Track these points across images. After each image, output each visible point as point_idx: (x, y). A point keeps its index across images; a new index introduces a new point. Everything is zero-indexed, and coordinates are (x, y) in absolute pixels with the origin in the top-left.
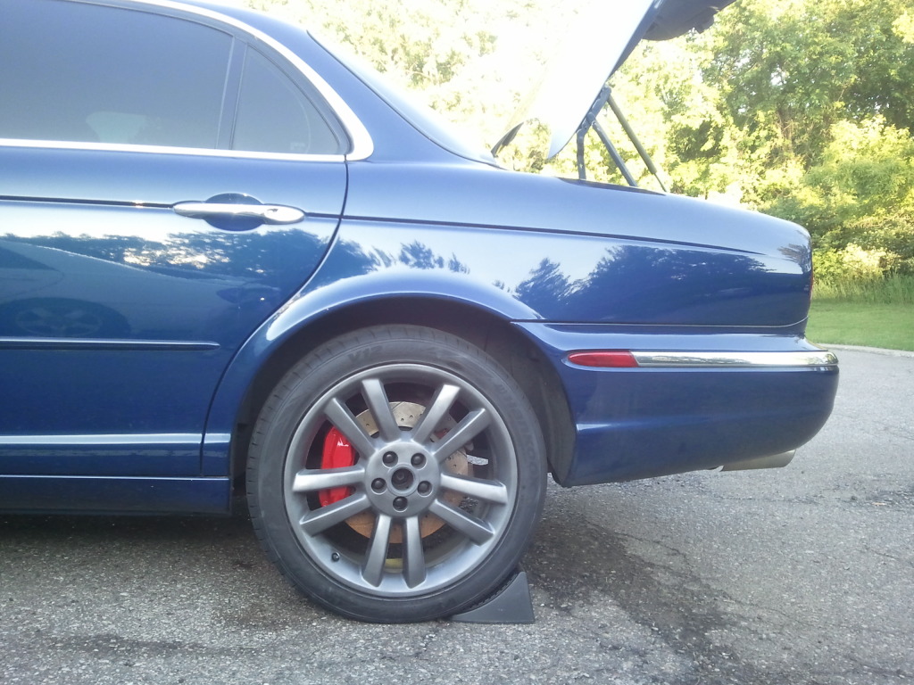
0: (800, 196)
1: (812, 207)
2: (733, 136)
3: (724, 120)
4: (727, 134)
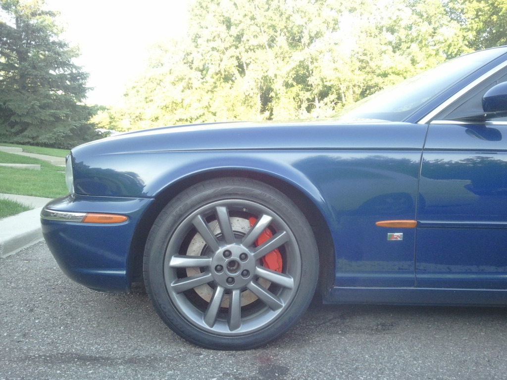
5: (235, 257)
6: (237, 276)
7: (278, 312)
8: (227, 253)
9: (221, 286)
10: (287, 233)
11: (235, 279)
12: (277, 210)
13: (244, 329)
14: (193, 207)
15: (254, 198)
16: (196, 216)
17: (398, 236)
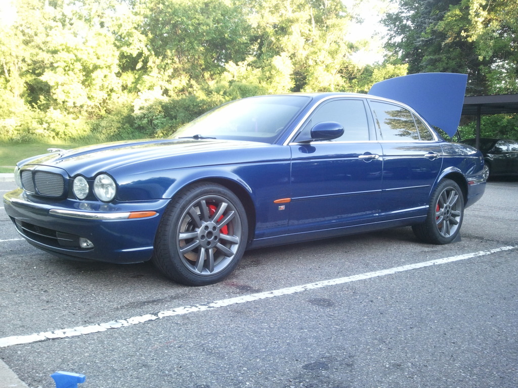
0: (197, 95)
1: (203, 100)
2: (154, 61)
3: (149, 53)
4: (151, 60)
5: (210, 229)
6: (212, 240)
7: (232, 257)
8: (207, 227)
9: (203, 247)
10: (235, 213)
11: (211, 242)
12: (230, 200)
13: (217, 270)
14: (190, 202)
15: (219, 193)
16: (191, 207)
17: (282, 207)
